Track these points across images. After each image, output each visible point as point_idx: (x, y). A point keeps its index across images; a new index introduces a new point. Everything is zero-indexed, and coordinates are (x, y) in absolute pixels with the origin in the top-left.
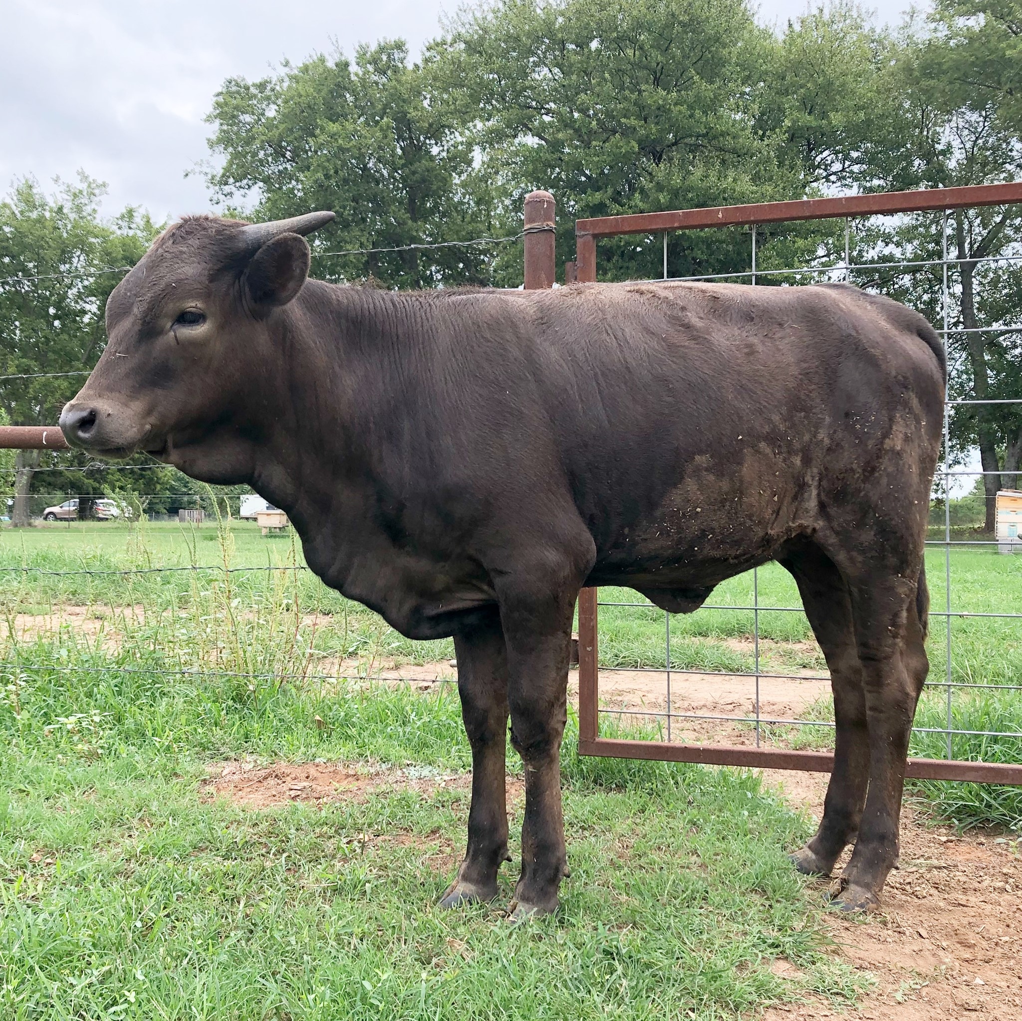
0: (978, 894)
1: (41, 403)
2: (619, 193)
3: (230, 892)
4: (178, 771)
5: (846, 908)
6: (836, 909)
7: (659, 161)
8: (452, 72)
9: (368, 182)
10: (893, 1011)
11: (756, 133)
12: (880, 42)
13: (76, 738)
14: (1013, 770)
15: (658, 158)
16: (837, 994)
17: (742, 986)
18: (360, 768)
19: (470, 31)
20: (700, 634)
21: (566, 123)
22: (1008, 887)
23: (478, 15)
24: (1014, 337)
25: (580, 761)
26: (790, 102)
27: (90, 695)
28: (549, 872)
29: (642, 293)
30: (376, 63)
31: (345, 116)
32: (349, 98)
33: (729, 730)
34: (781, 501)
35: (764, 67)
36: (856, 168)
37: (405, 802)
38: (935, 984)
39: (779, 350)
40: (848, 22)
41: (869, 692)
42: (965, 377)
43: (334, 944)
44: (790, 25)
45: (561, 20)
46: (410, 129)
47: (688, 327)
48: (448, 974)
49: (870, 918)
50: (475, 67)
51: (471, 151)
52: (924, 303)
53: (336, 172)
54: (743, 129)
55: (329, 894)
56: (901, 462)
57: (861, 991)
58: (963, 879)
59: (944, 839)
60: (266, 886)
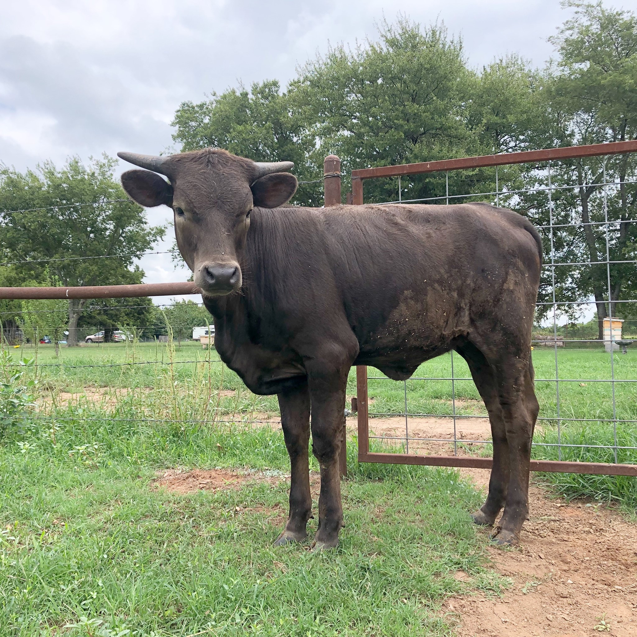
0: (575, 534)
1: (82, 279)
2: (394, 160)
3: (159, 539)
4: (140, 474)
5: (500, 543)
6: (494, 543)
7: (416, 143)
8: (303, 97)
9: (259, 157)
10: (521, 598)
11: (468, 127)
12: (534, 77)
13: (85, 458)
14: (595, 466)
15: (415, 141)
16: (490, 589)
17: (436, 585)
18: (240, 472)
19: (313, 75)
20: (437, 398)
21: (365, 124)
22: (591, 530)
23: (317, 66)
24: (611, 234)
25: (360, 466)
26: (486, 109)
27: (95, 434)
28: (333, 525)
29: (372, 208)
30: (262, 93)
31: (246, 122)
32: (248, 112)
33: (447, 448)
34: (448, 316)
35: (471, 92)
36: (522, 145)
37: (262, 490)
38: (545, 583)
39: (443, 236)
40: (516, 66)
41: (507, 422)
42: (585, 256)
43: (212, 565)
44: (484, 69)
45: (361, 68)
46: (281, 128)
47: (396, 224)
48: (272, 580)
49: (513, 548)
50: (315, 95)
51: (314, 139)
52: (562, 217)
53: (242, 152)
54: (461, 125)
55: (214, 539)
56: (514, 296)
57: (503, 588)
58: (568, 526)
59: (559, 505)
60: (179, 536)
